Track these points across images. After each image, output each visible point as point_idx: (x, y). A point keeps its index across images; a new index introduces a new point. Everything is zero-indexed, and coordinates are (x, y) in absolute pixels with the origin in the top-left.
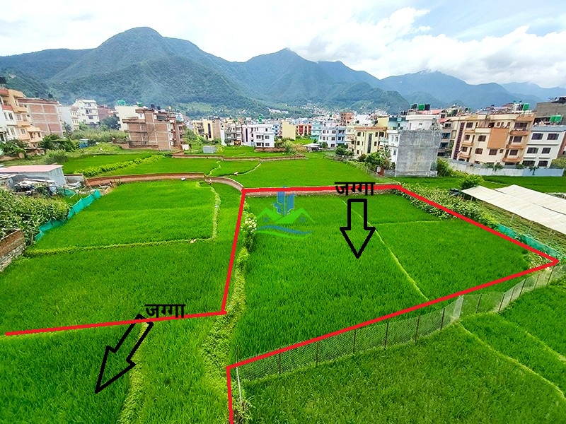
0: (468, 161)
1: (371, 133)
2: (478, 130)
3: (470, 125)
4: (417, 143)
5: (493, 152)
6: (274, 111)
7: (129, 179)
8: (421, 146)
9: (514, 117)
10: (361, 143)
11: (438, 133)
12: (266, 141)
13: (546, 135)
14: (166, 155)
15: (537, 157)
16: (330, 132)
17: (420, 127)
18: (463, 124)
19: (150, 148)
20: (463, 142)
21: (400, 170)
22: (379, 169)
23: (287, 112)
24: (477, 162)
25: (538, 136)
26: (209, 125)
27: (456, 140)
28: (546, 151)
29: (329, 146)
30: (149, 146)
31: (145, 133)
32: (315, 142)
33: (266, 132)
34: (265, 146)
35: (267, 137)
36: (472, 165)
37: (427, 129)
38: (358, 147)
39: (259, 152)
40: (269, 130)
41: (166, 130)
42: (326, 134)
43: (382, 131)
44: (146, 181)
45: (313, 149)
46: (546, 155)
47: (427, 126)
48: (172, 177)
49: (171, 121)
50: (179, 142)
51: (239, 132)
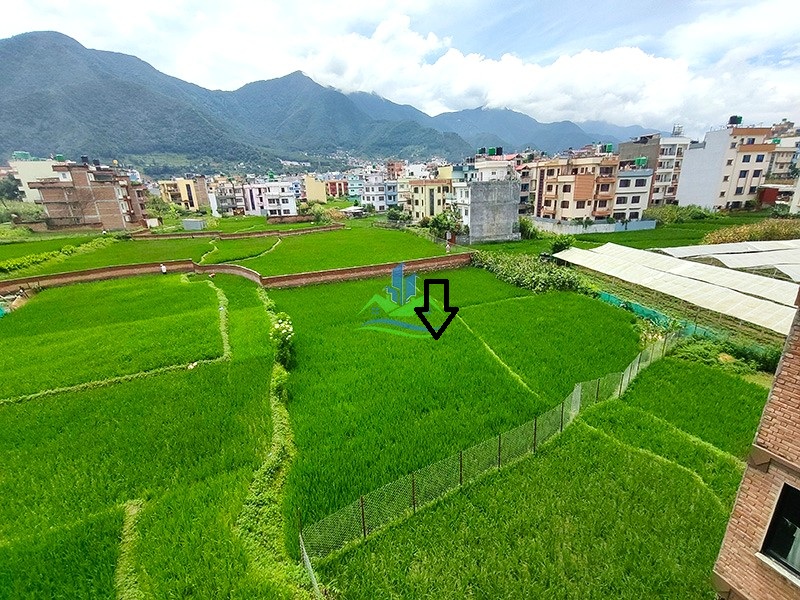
0: (554, 218)
1: (432, 187)
2: (561, 179)
3: (551, 173)
4: (493, 198)
5: (580, 205)
6: (289, 163)
7: (57, 281)
8: (498, 201)
9: (598, 160)
10: (420, 202)
11: (515, 184)
12: (284, 207)
13: (633, 182)
14: (119, 238)
15: (627, 208)
16: (376, 189)
17: (494, 177)
18: (542, 171)
19: (87, 228)
20: (546, 194)
21: (475, 234)
22: (449, 236)
23: (309, 165)
24: (564, 219)
25: (625, 184)
26: (188, 186)
27: (537, 192)
28: (636, 200)
29: (377, 209)
30: (85, 225)
31: (75, 204)
32: (356, 205)
33: (283, 194)
34: (283, 214)
35: (285, 201)
36: (559, 223)
37: (502, 179)
38: (417, 209)
39: (276, 223)
40: (286, 189)
41: (113, 196)
42: (371, 193)
43: (445, 185)
44: (90, 281)
45: (355, 214)
46: (635, 205)
47: (501, 175)
48: (136, 271)
49: (121, 183)
50: (139, 216)
51: (239, 195)
